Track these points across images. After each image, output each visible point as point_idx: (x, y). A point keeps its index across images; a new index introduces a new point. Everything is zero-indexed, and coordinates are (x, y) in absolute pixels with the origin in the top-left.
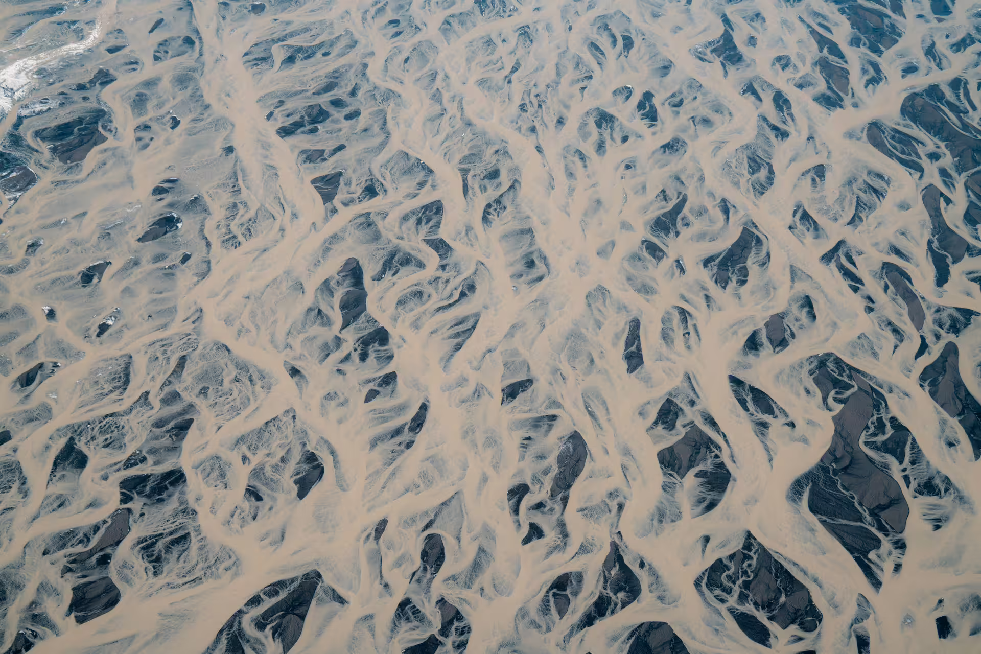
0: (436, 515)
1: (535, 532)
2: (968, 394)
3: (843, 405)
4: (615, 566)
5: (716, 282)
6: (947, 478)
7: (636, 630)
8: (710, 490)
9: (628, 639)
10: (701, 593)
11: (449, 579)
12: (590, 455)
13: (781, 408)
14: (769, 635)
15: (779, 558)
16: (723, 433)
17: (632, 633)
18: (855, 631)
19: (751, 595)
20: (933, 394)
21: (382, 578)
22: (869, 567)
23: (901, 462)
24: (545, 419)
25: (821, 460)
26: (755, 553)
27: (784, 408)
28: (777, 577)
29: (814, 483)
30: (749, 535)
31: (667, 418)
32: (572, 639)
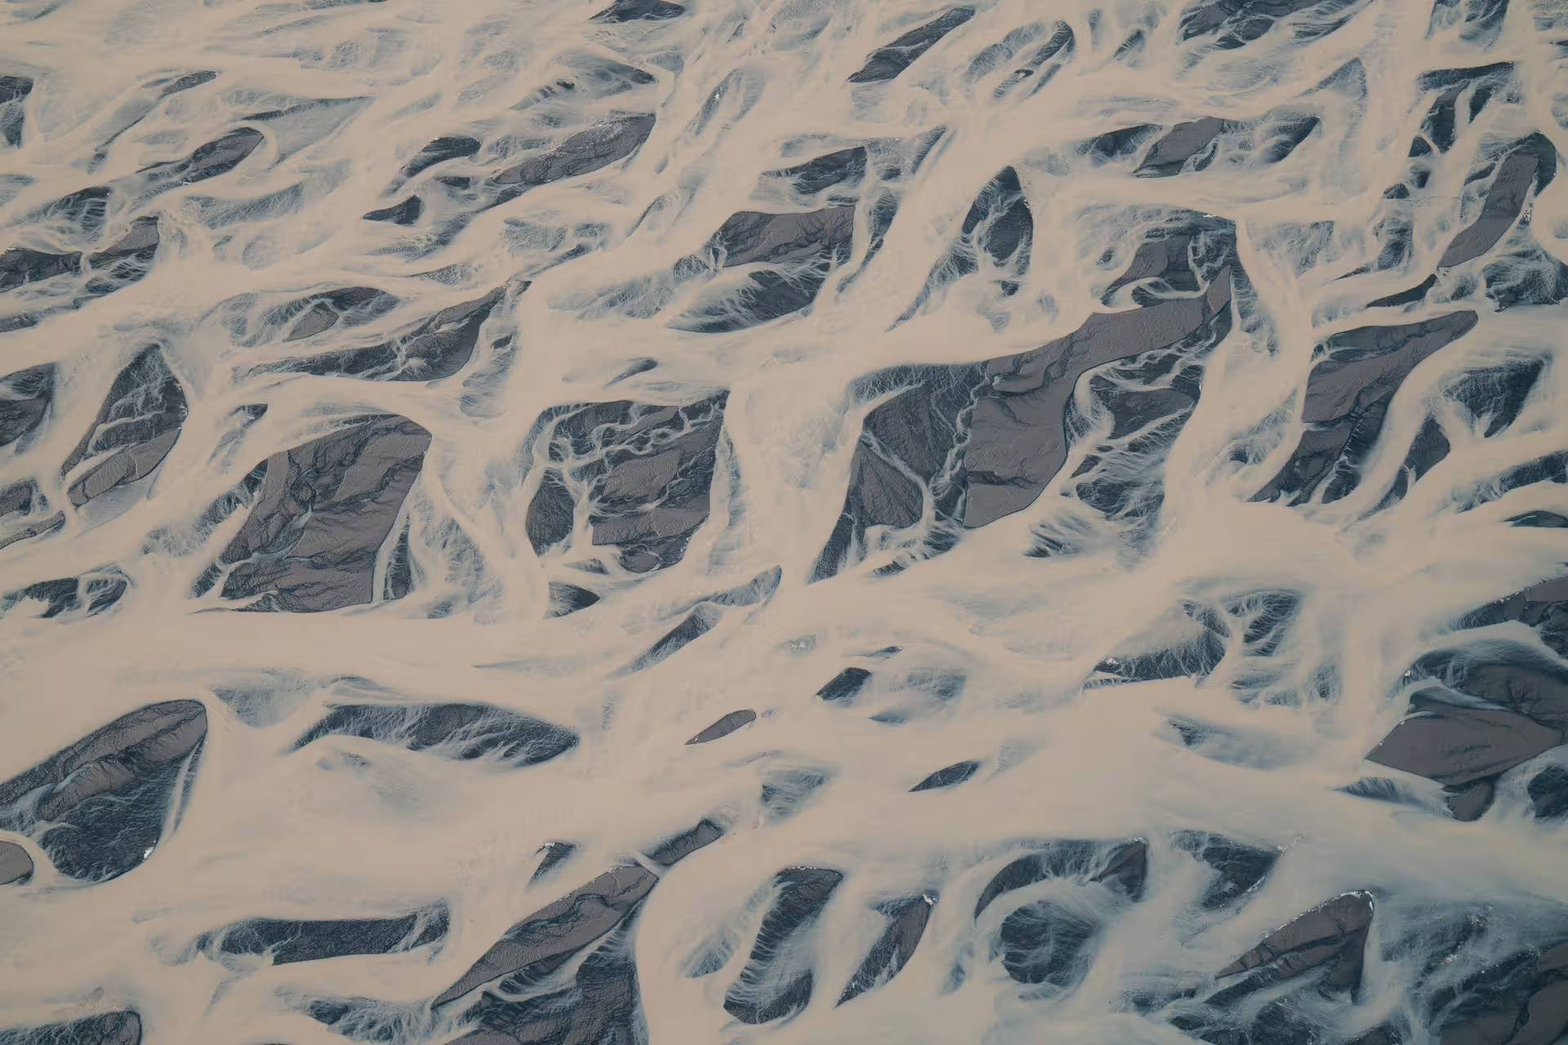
0: (293, 110)
1: (409, 212)
2: (1385, 403)
3: (1137, 306)
4: (460, 321)
5: (1185, 21)
6: (1160, 498)
7: (374, 417)
8: (747, 306)
9: (345, 423)
10: (538, 426)
11: (198, 199)
12: (628, 161)
13: (1028, 257)
14: (563, 537)
15: (723, 452)
16: (881, 241)
17: (365, 418)
18: (698, 610)
19: (609, 473)
20: (1318, 372)
21: (109, 142)
22: (847, 542)
23: (1114, 436)
24: (630, 74)
25: (985, 364)
26: (693, 426)
27: (1031, 260)
28: (684, 474)
29: (928, 388)
30: (721, 398)
31: (822, 172)
32: (265, 374)
